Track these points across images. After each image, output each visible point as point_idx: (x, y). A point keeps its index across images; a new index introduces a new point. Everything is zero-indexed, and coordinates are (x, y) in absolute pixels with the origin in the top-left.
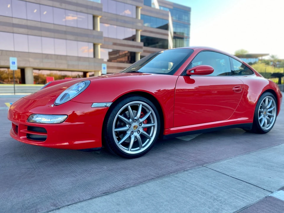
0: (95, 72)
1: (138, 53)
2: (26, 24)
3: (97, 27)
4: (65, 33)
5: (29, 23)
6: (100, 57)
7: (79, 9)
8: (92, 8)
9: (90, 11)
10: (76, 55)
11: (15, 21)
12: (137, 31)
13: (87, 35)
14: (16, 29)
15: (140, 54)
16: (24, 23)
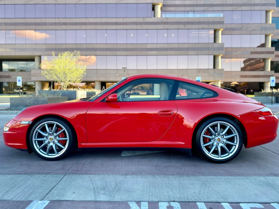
0: (214, 82)
1: (269, 59)
2: (156, 47)
3: (219, 40)
4: (188, 49)
5: (159, 46)
6: (220, 68)
7: (201, 26)
8: (214, 23)
9: (212, 26)
10: (196, 68)
11: (149, 46)
12: (266, 36)
13: (208, 49)
14: (149, 53)
15: (271, 60)
16: (154, 46)
